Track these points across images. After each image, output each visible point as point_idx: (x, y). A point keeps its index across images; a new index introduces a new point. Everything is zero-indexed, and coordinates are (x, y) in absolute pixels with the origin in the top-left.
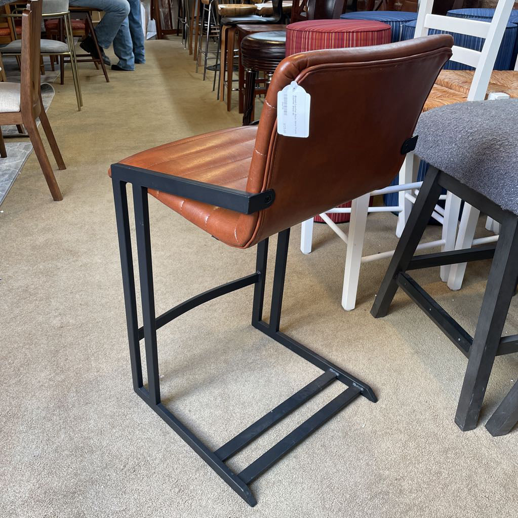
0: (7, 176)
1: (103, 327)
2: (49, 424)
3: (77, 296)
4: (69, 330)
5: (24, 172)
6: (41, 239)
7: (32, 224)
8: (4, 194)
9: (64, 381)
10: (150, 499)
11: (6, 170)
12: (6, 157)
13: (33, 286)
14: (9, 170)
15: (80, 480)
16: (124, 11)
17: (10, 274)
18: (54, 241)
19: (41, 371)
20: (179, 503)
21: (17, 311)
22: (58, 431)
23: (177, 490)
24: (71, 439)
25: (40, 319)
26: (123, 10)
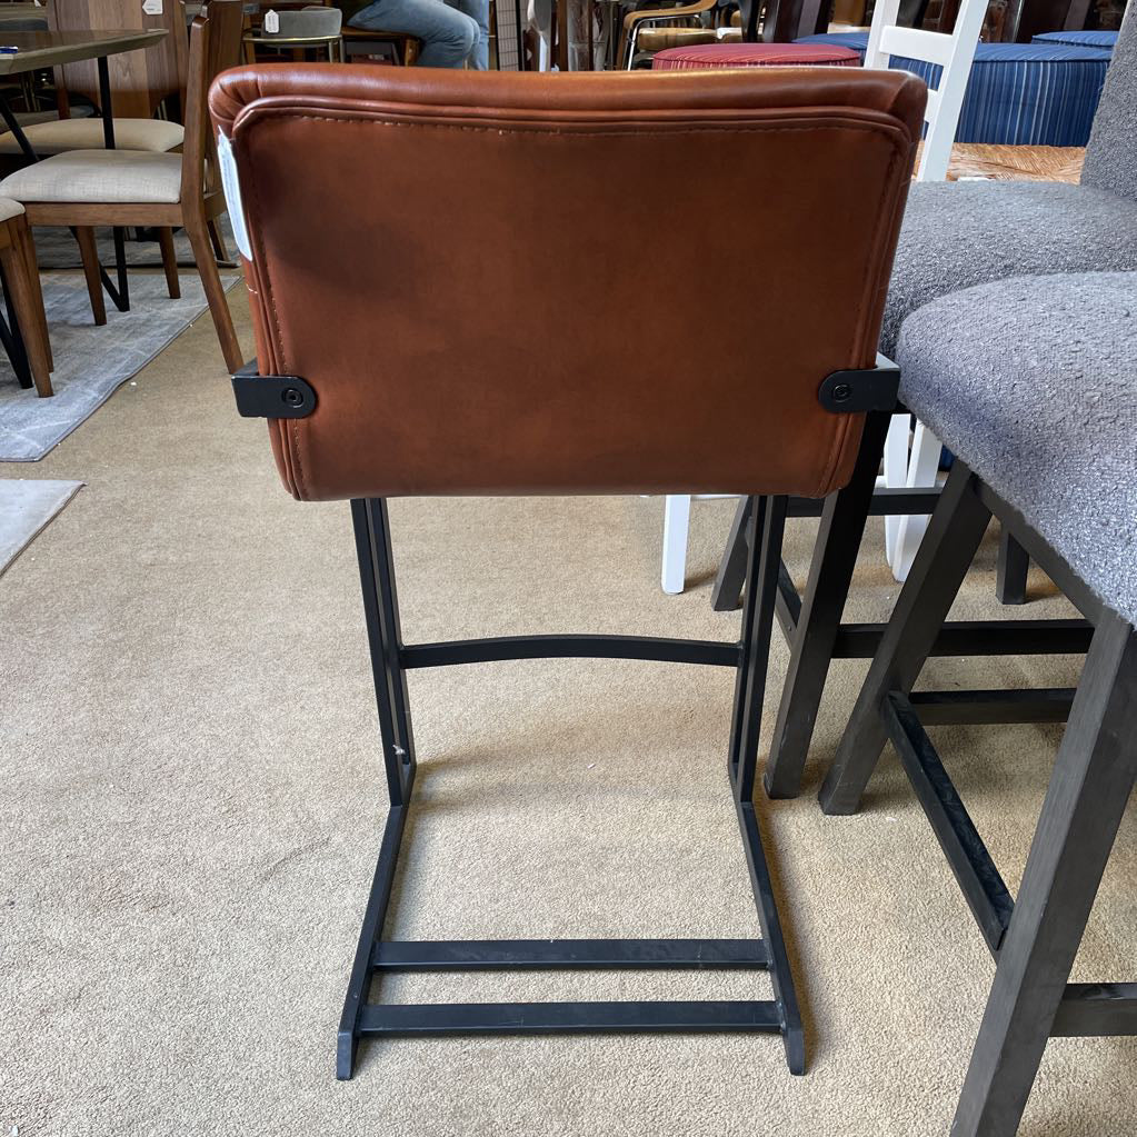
0: (166, 328)
1: (220, 573)
2: (69, 696)
3: (200, 523)
4: (162, 570)
5: (198, 323)
6: (179, 431)
7: (175, 407)
8: (149, 356)
9: (120, 641)
10: (177, 815)
11: (169, 319)
12: (179, 297)
13: (133, 501)
14: (174, 319)
15: (82, 776)
16: (461, 41)
17: (104, 479)
18: (199, 437)
19: (91, 623)
20: (219, 826)
21: (91, 534)
22: (78, 707)
23: (224, 809)
24: (95, 720)
25: (125, 549)
26: (461, 38)
